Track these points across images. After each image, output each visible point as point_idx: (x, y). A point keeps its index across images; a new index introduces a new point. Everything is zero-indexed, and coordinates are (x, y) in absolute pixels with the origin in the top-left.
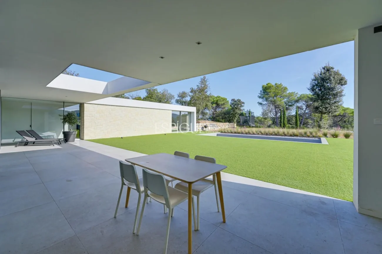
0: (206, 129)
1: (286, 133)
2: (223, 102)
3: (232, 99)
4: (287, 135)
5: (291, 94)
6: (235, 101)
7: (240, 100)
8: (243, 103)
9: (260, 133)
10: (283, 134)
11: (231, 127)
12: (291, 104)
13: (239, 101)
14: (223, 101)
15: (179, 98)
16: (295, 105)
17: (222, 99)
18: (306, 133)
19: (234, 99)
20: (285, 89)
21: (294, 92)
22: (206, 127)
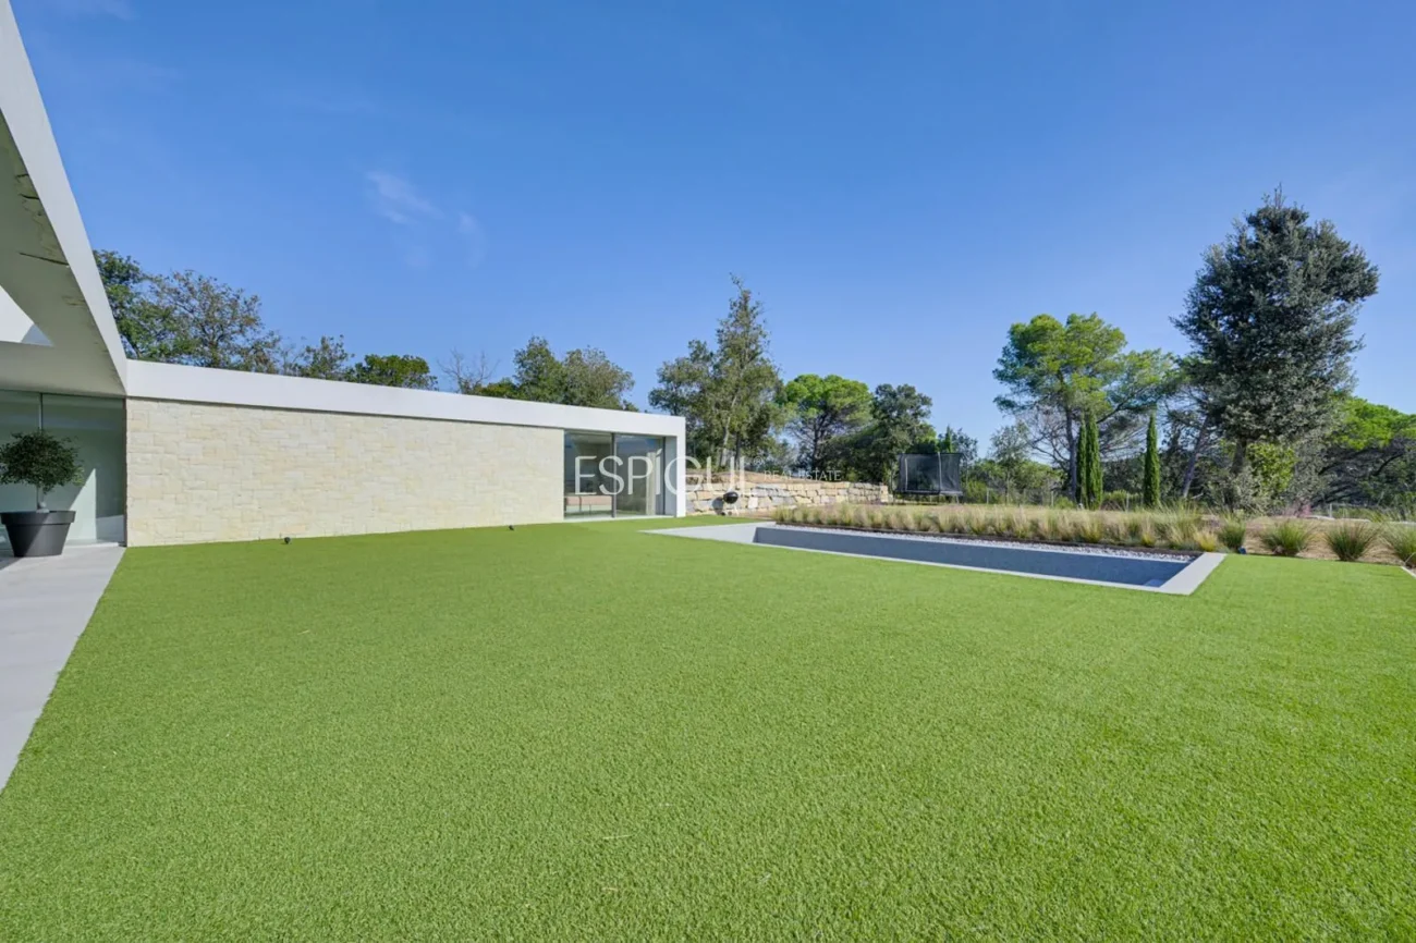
0: (734, 505)
1: (1045, 526)
2: (848, 401)
3: (880, 388)
4: (1049, 537)
5: (1138, 363)
6: (893, 395)
7: (912, 389)
8: (926, 401)
9: (933, 529)
10: (1030, 534)
11: (863, 498)
12: (1139, 403)
13: (908, 392)
14: (849, 394)
15: (663, 387)
16: (1161, 404)
17: (843, 386)
18: (1134, 530)
19: (886, 386)
20: (1113, 338)
21: (1156, 352)
22: (730, 498)
